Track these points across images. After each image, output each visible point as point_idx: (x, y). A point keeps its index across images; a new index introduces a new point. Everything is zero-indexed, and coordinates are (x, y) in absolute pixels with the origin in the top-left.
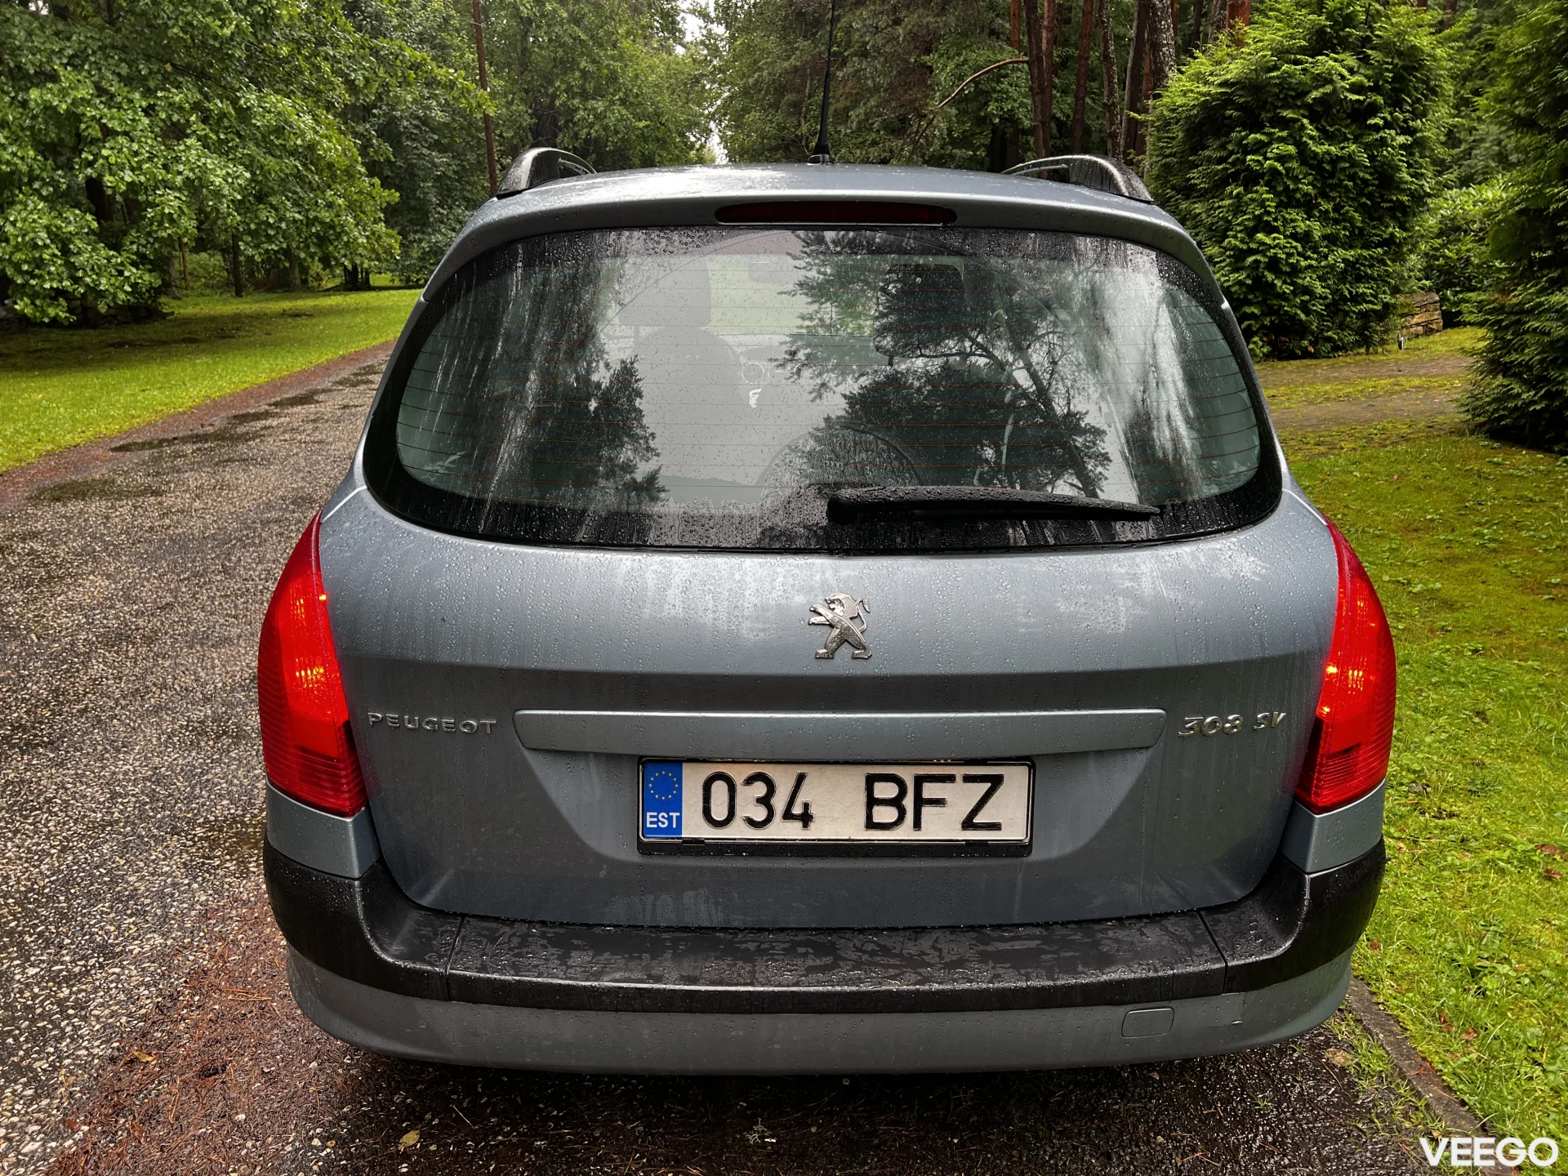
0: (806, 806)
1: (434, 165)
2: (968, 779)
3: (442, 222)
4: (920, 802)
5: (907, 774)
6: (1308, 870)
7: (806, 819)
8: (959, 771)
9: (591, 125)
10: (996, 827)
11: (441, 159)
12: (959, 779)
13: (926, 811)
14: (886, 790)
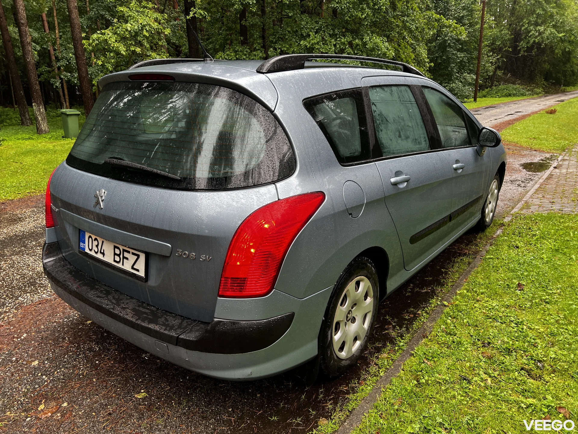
0: (104, 250)
1: (457, 57)
2: (133, 254)
3: (457, 79)
4: (124, 257)
5: (121, 248)
6: (215, 316)
7: (103, 254)
8: (131, 251)
9: (536, 37)
10: (138, 270)
11: (461, 55)
12: (131, 253)
13: (125, 260)
14: (117, 252)
